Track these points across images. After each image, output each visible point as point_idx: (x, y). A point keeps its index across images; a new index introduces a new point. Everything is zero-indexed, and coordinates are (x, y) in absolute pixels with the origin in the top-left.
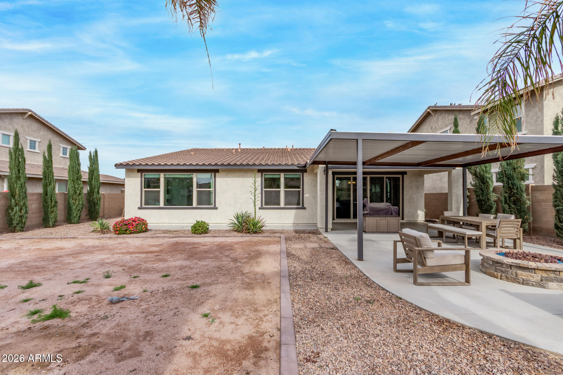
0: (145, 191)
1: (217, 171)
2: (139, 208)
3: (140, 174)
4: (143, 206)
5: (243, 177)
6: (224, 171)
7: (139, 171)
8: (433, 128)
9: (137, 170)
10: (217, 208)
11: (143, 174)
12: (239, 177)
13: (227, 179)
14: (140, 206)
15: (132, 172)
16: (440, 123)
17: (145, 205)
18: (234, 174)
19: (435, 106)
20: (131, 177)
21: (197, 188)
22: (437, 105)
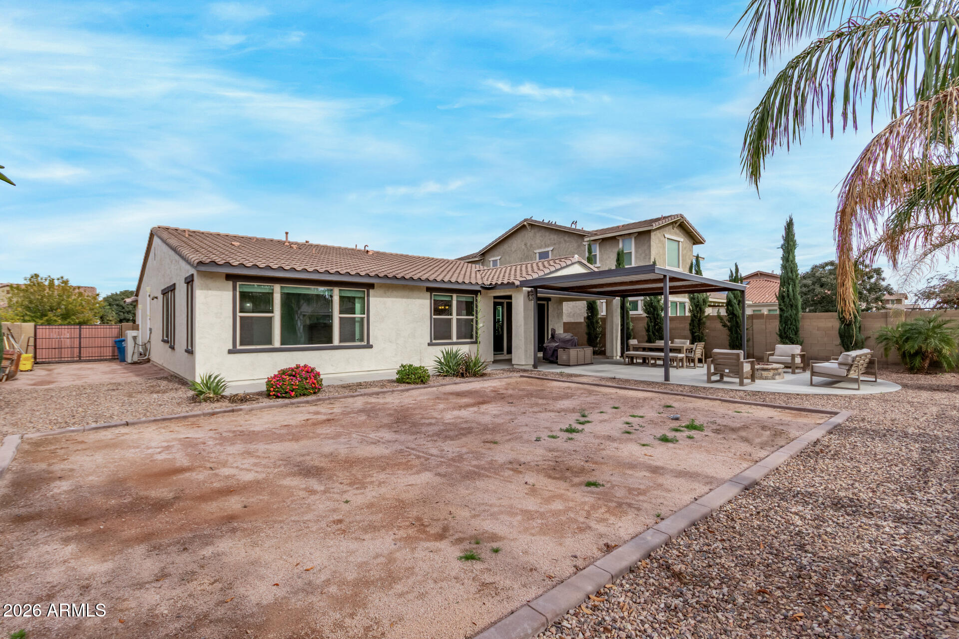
0: (241, 317)
1: (371, 286)
2: (230, 352)
3: (230, 283)
4: (239, 347)
5: (408, 297)
6: (382, 286)
7: (229, 277)
8: (529, 245)
9: (224, 276)
10: (371, 347)
11: (238, 283)
12: (403, 297)
13: (385, 299)
14: (231, 348)
15: (212, 278)
16: (538, 241)
17: (241, 344)
18: (395, 293)
19: (531, 219)
20: (210, 289)
21: (340, 313)
22: (533, 219)
